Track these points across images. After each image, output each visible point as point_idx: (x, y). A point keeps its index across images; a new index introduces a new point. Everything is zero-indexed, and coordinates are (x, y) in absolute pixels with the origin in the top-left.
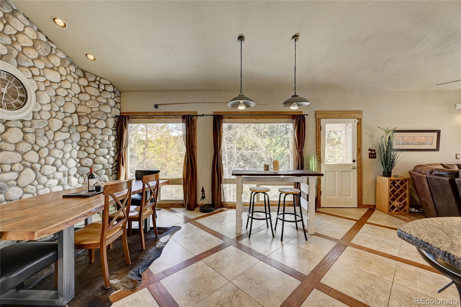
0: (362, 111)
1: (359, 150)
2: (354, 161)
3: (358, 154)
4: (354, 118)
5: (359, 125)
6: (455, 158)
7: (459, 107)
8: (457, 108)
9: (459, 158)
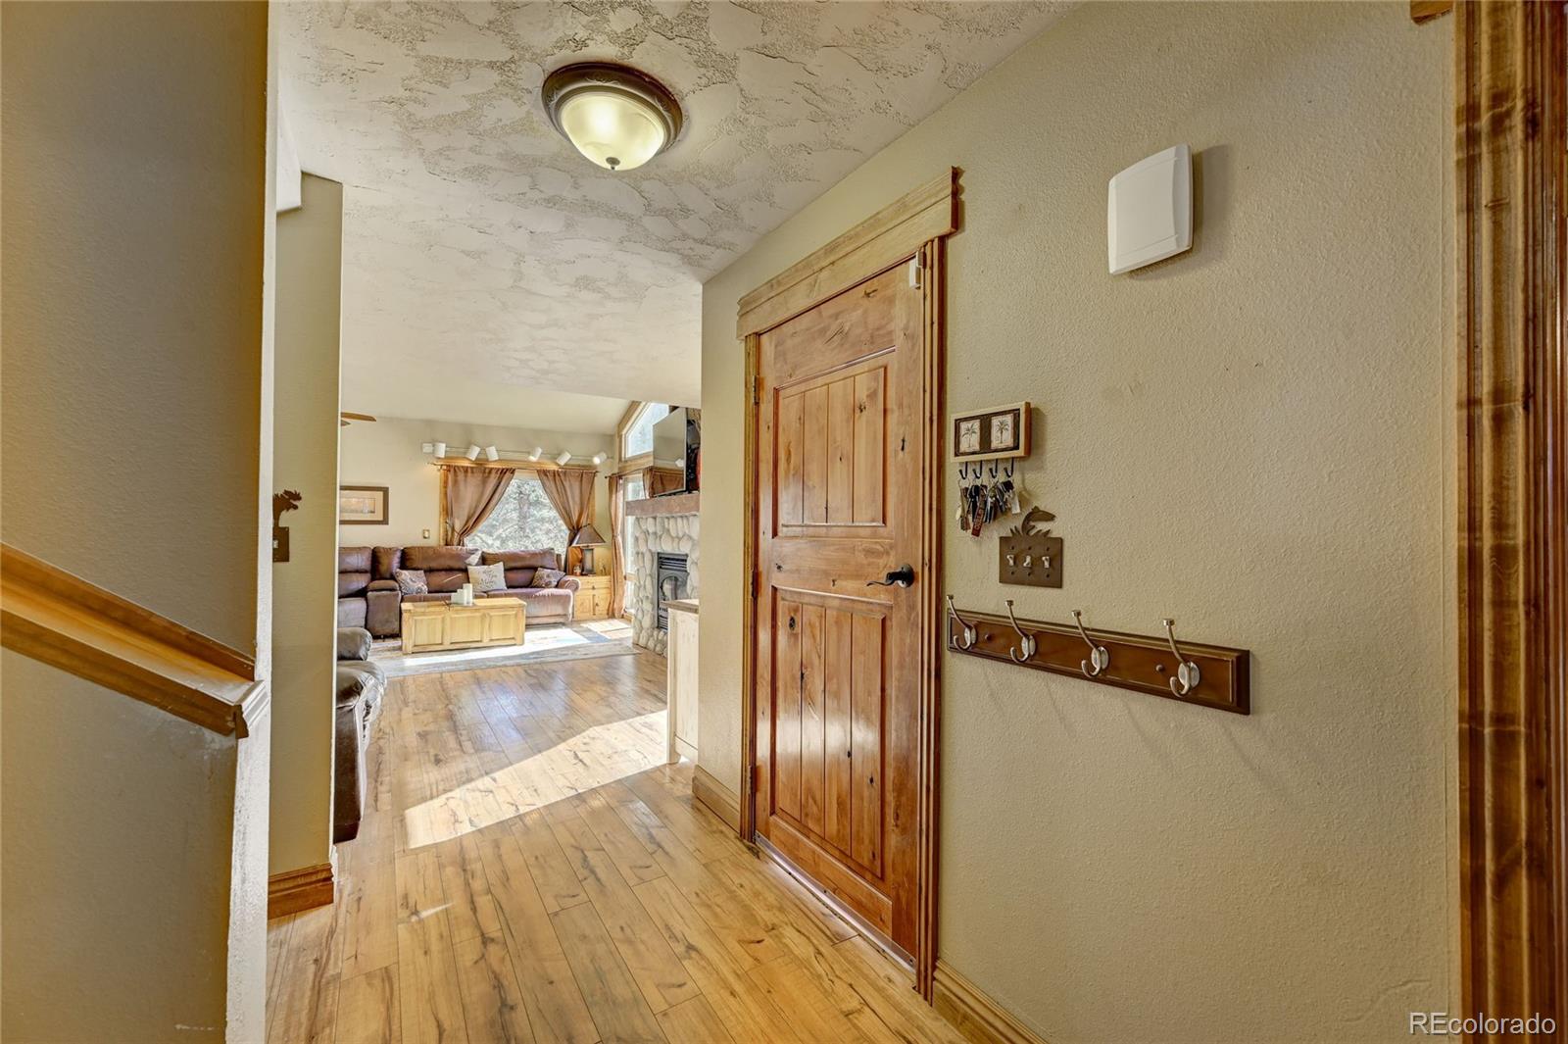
6: (421, 537)
7: (427, 448)
8: (424, 451)
9: (429, 538)
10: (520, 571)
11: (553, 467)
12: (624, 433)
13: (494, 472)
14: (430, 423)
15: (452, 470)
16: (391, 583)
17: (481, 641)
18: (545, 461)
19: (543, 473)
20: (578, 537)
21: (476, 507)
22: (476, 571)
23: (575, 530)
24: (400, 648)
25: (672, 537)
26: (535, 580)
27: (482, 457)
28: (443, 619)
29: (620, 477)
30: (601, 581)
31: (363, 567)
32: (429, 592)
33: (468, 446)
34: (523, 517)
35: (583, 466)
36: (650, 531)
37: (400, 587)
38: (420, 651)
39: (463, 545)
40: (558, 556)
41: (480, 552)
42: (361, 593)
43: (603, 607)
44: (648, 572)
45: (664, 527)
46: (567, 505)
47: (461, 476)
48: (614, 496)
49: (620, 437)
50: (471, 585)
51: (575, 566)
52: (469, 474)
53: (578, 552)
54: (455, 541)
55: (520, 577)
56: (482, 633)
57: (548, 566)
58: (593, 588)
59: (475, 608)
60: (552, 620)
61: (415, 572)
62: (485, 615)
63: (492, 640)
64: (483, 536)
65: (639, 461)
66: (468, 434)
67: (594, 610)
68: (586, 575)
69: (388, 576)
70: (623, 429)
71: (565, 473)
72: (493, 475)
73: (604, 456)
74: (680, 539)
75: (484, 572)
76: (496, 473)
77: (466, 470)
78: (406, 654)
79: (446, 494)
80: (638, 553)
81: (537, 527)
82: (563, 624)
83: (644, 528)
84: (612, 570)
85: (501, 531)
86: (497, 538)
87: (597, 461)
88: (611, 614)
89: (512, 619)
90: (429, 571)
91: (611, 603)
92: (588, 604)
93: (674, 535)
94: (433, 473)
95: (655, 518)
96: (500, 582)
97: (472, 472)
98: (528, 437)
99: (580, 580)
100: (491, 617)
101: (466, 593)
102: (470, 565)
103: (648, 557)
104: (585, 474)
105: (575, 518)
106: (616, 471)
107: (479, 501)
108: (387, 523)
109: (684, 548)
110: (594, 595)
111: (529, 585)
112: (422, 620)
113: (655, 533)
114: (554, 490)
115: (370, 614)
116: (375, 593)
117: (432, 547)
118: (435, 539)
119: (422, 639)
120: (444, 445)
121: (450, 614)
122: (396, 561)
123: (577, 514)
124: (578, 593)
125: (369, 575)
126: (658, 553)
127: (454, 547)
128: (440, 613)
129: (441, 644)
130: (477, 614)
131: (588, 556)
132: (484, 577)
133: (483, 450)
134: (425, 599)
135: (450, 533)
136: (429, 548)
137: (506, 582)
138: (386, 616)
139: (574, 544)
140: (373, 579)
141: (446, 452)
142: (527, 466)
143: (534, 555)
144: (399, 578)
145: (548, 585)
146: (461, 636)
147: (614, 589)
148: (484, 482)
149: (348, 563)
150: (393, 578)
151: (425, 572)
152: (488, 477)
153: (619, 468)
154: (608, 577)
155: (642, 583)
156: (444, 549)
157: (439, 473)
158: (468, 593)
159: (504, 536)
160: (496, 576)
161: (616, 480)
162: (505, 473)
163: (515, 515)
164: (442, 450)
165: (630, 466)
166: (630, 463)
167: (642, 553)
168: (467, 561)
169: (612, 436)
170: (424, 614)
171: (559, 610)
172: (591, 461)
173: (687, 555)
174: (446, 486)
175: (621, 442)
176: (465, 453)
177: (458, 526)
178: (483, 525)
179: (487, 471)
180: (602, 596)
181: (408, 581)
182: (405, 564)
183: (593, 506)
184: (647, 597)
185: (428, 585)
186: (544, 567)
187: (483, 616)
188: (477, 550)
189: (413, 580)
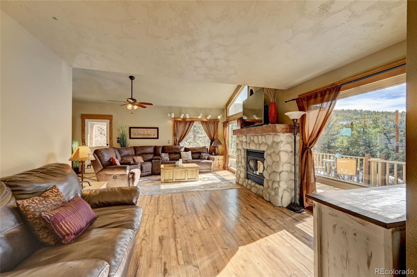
0: (112, 115)
1: (111, 138)
2: (107, 145)
3: (110, 140)
4: (108, 119)
5: (111, 123)
6: (168, 143)
7: (169, 115)
8: (168, 116)
9: (170, 143)
10: (196, 154)
11: (205, 120)
12: (228, 108)
13: (188, 122)
14: (170, 107)
15: (176, 122)
16: (159, 157)
17: (185, 179)
18: (203, 118)
19: (203, 122)
20: (213, 143)
21: (183, 133)
22: (183, 154)
23: (212, 140)
24: (160, 180)
25: (255, 143)
26: (201, 157)
27: (184, 117)
28: (173, 171)
29: (227, 122)
30: (221, 157)
31: (152, 152)
32: (170, 160)
33: (180, 114)
34: (195, 136)
35: (215, 119)
36: (244, 141)
37: (161, 159)
38: (166, 182)
39: (179, 145)
40: (207, 149)
41: (184, 148)
42: (150, 160)
43: (222, 165)
44: (243, 156)
45: (251, 139)
46: (210, 133)
47: (179, 123)
48: (225, 129)
49: (227, 109)
50: (182, 159)
51: (213, 152)
52: (181, 123)
53: (213, 147)
54: (177, 144)
55: (196, 156)
56: (185, 176)
57: (204, 152)
58: (219, 160)
59: (183, 168)
60: (206, 171)
61: (166, 154)
62: (186, 169)
63: (188, 179)
64: (184, 142)
65: (235, 116)
66: (180, 110)
67: (219, 167)
68: (216, 155)
69: (158, 155)
70: (227, 107)
71: (209, 122)
72: (188, 123)
73: (221, 116)
74: (260, 145)
75: (185, 154)
76: (189, 122)
77: (180, 121)
78: (162, 183)
79: (174, 129)
80: (238, 149)
81: (198, 139)
82: (210, 172)
83: (241, 140)
84: (225, 154)
85: (189, 140)
86: (188, 142)
87: (219, 117)
88: (225, 168)
89: (195, 172)
90: (170, 154)
91: (224, 165)
92: (217, 165)
93: (256, 143)
94: (171, 123)
95: (246, 136)
96: (190, 157)
97: (182, 122)
98: (197, 110)
99: (214, 157)
100: (188, 171)
101: (180, 162)
102: (181, 152)
103: (243, 151)
104: (215, 122)
105: (212, 137)
106: (225, 120)
107: (184, 132)
108: (158, 139)
109: (263, 148)
110: (219, 162)
111: (199, 158)
112: (167, 171)
113: (246, 142)
114: (206, 127)
115: (153, 167)
116: (154, 161)
117: (171, 146)
118: (171, 144)
119: (167, 178)
120: (174, 114)
121: (175, 170)
122: (160, 150)
123: (213, 135)
124: (215, 161)
125: (153, 155)
126: (247, 150)
127: (177, 146)
128: (172, 169)
129: (173, 180)
130: (184, 170)
131: (217, 149)
132: (185, 156)
133: (185, 115)
134: (168, 163)
135: (175, 141)
136: (169, 146)
137: (192, 157)
138: (157, 168)
139: (212, 145)
140: (154, 156)
141: (174, 116)
142: (198, 120)
143: (200, 148)
144: (161, 156)
145: (205, 159)
146: (179, 177)
147: (226, 160)
148: (185, 124)
149: (147, 151)
150: (160, 155)
151: (169, 154)
152: (186, 124)
153: (226, 120)
154: (223, 156)
155: (240, 160)
156: (174, 147)
157: (172, 123)
158: (181, 162)
159: (190, 142)
160: (189, 155)
161: (225, 124)
162: (191, 122)
163: (192, 136)
164: (173, 116)
165: (231, 118)
166: (230, 118)
167: (240, 149)
168: (180, 151)
169: (223, 109)
170: (167, 169)
171: (209, 167)
172: (217, 118)
173: (264, 151)
174: (174, 127)
175: (227, 111)
176: (180, 116)
177: (178, 139)
178: (184, 139)
179: (186, 122)
180: (221, 163)
181: (164, 157)
182: (163, 151)
183: (218, 132)
184: (242, 166)
185: (169, 158)
186: (203, 153)
187: (186, 171)
188: (184, 147)
189: (165, 157)
